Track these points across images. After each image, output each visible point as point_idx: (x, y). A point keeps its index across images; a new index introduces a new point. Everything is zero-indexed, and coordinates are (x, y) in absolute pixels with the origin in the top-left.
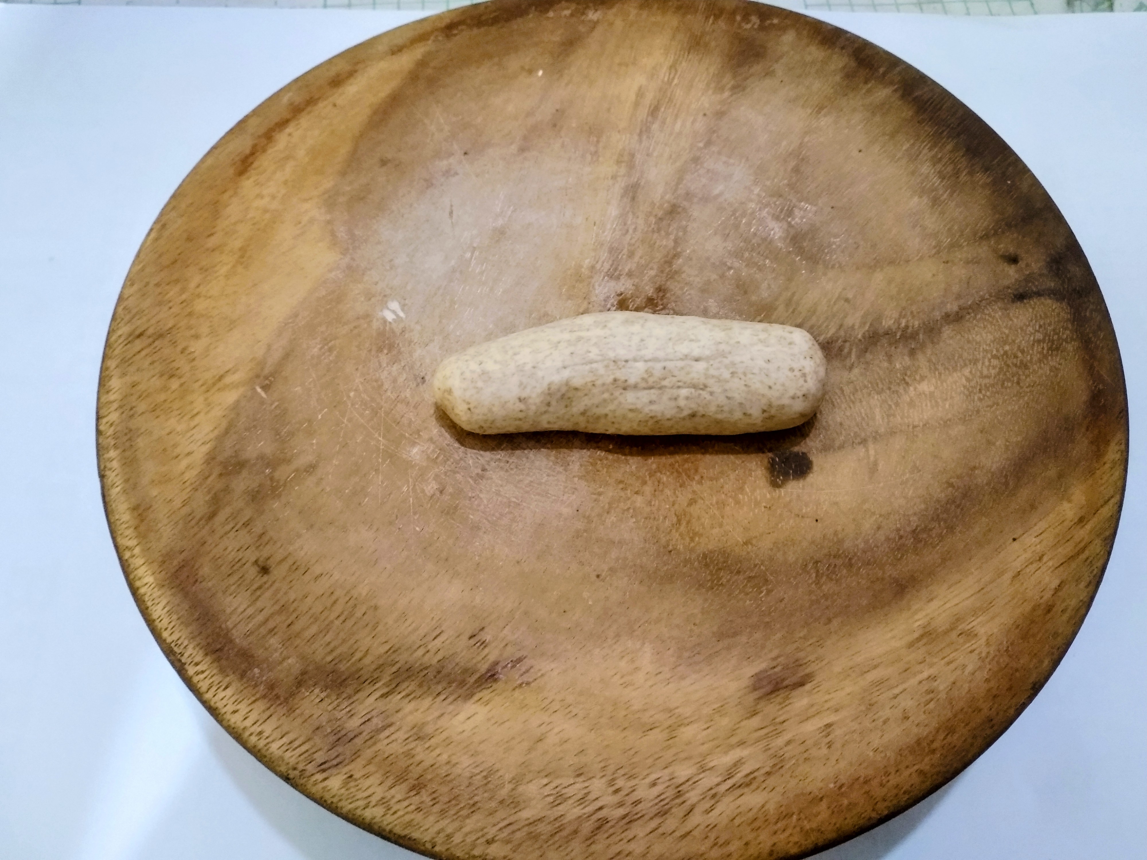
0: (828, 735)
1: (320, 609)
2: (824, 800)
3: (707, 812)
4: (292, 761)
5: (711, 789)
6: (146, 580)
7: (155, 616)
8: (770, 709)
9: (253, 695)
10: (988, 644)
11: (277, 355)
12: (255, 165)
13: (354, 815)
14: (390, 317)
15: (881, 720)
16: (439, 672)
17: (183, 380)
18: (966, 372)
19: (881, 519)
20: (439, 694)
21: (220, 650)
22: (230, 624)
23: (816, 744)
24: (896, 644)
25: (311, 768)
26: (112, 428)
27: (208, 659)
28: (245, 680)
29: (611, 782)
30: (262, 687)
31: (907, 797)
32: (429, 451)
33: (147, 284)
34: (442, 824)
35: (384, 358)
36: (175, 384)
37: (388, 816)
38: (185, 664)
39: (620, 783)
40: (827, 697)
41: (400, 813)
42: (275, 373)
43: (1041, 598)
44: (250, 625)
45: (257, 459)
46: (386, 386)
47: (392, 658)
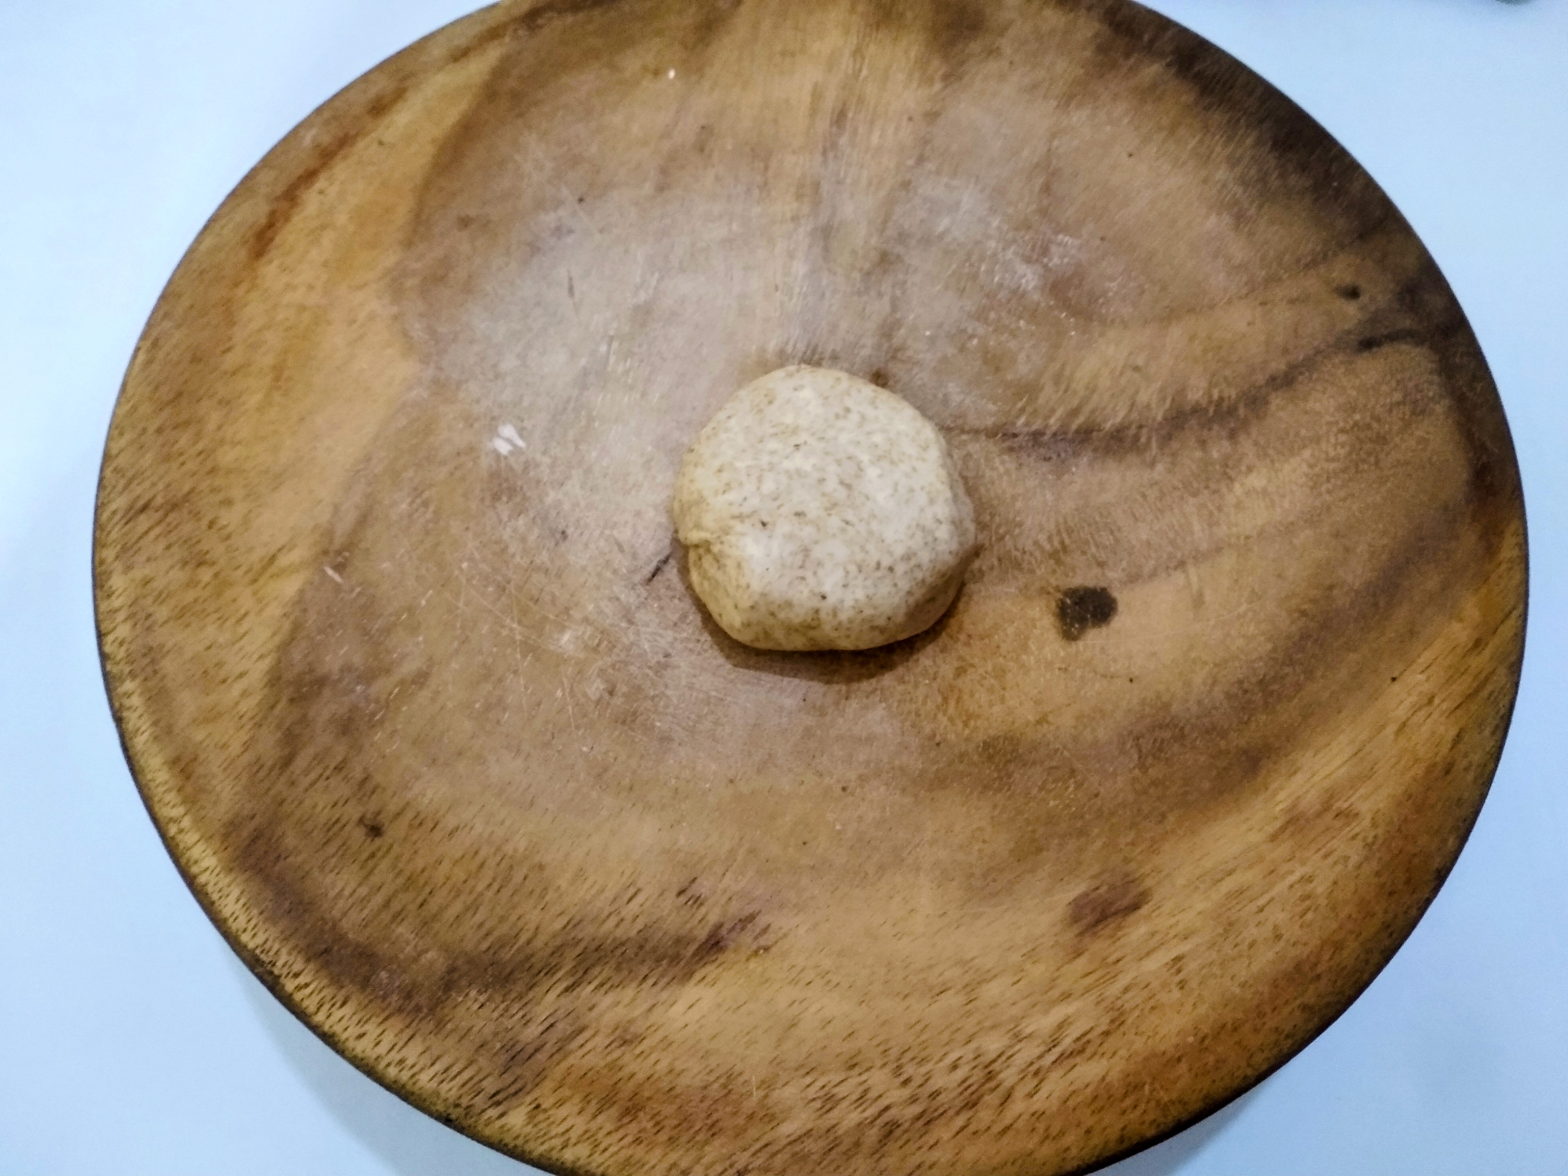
0: (1179, 971)
1: (462, 876)
2: (1184, 1060)
3: (1031, 1095)
4: (453, 1094)
5: (1032, 1063)
6: (204, 864)
7: (226, 912)
8: (1098, 946)
9: (383, 1010)
10: (1374, 824)
11: (349, 518)
12: (278, 240)
13: (549, 1159)
14: (504, 448)
15: (1246, 943)
16: (641, 947)
17: (216, 569)
18: (1307, 454)
19: (1216, 670)
20: (645, 978)
21: (327, 951)
22: (336, 913)
23: (1164, 985)
24: (1255, 838)
25: (480, 1101)
26: (123, 649)
27: (311, 966)
28: (369, 990)
29: (898, 1070)
30: (395, 997)
31: (1290, 1042)
32: (586, 638)
33: (144, 430)
34: (673, 1157)
35: (504, 509)
36: (206, 575)
37: (596, 1155)
38: (279, 976)
39: (909, 1070)
40: (1173, 921)
41: (612, 1149)
42: (350, 545)
43: (1437, 754)
44: (366, 912)
45: (342, 671)
46: (512, 549)
47: (573, 935)
